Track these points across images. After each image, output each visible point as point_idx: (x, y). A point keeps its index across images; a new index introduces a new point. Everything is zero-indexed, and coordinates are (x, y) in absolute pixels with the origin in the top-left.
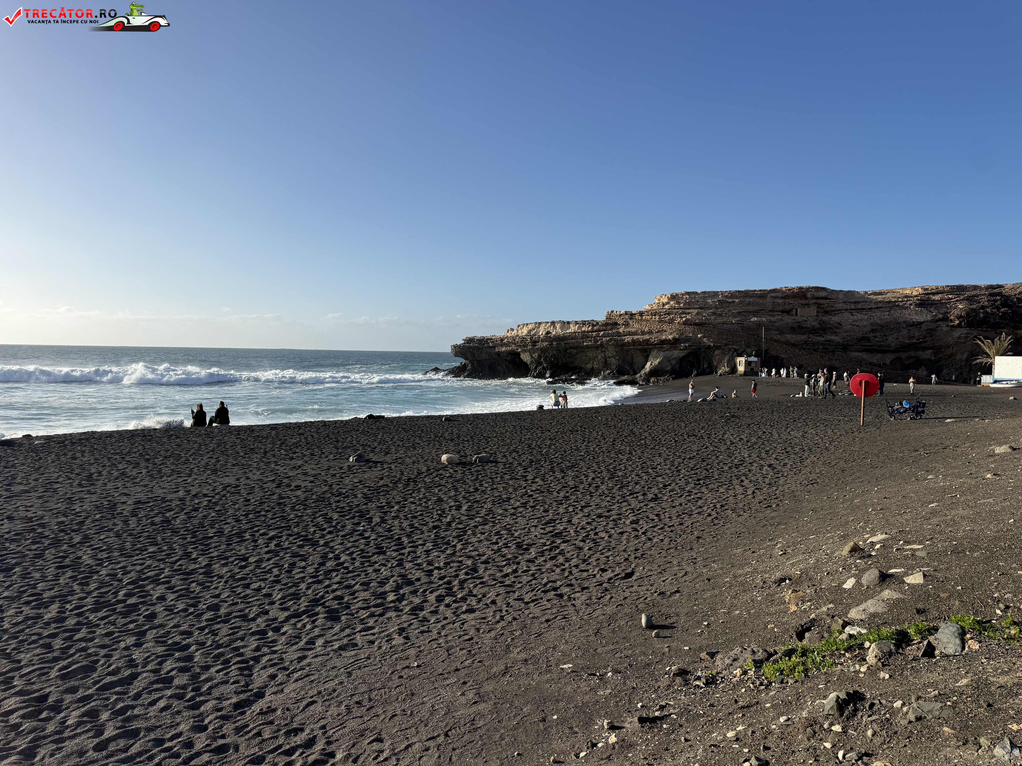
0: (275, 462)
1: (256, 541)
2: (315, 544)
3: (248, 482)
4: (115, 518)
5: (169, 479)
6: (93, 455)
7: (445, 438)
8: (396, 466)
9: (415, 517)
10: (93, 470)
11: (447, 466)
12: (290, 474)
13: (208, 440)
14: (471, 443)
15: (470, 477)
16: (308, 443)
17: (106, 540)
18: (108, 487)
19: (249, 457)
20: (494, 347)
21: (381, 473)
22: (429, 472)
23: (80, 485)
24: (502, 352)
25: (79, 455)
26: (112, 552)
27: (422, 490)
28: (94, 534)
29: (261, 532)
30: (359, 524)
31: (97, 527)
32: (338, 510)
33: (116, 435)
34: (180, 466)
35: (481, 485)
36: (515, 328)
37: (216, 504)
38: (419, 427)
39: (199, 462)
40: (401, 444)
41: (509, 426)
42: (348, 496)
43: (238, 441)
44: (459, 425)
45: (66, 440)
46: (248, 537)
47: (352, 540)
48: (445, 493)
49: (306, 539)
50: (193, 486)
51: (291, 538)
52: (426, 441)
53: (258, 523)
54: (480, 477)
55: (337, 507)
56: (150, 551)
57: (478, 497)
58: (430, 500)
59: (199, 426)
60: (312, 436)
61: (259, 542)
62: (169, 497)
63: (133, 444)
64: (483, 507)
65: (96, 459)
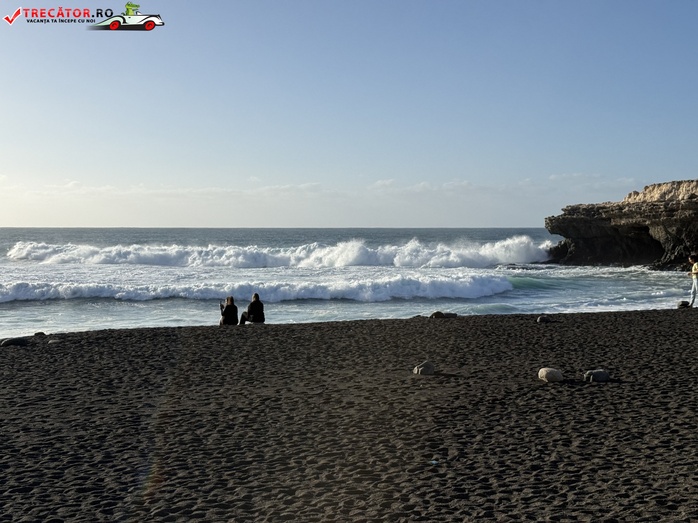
0: (322, 371)
1: (303, 470)
2: (376, 479)
3: (290, 394)
4: (139, 434)
5: (198, 388)
6: (112, 358)
7: (541, 346)
8: (475, 382)
9: (506, 452)
10: (113, 376)
11: (546, 385)
12: (341, 387)
13: (241, 342)
14: (580, 353)
15: (581, 400)
16: (360, 348)
17: (130, 460)
18: (130, 396)
19: (290, 364)
20: (609, 219)
21: (455, 390)
22: (522, 392)
23: (99, 393)
24: (620, 226)
25: (96, 357)
26: (137, 475)
27: (514, 415)
28: (118, 452)
29: (309, 459)
30: (430, 456)
31: (120, 444)
32: (402, 436)
33: (136, 334)
34: (210, 373)
35: (599, 413)
36: (641, 190)
37: (254, 421)
38: (504, 330)
39: (232, 369)
40: (480, 352)
41: (636, 331)
42: (414, 419)
43: (276, 343)
44: (561, 328)
45: (82, 339)
46: (294, 464)
47: (422, 476)
48: (546, 422)
49: (364, 472)
50: (226, 398)
51: (345, 469)
52: (516, 349)
53: (304, 448)
54: (596, 401)
55: (401, 432)
56: (180, 475)
57: (595, 430)
58: (525, 430)
59: (229, 324)
60: (365, 339)
61: (307, 471)
62: (199, 410)
63: (155, 346)
64: (602, 444)
65: (116, 363)
